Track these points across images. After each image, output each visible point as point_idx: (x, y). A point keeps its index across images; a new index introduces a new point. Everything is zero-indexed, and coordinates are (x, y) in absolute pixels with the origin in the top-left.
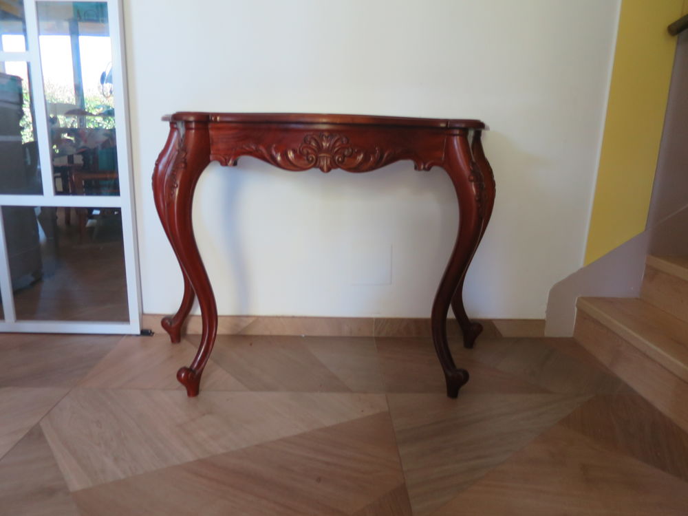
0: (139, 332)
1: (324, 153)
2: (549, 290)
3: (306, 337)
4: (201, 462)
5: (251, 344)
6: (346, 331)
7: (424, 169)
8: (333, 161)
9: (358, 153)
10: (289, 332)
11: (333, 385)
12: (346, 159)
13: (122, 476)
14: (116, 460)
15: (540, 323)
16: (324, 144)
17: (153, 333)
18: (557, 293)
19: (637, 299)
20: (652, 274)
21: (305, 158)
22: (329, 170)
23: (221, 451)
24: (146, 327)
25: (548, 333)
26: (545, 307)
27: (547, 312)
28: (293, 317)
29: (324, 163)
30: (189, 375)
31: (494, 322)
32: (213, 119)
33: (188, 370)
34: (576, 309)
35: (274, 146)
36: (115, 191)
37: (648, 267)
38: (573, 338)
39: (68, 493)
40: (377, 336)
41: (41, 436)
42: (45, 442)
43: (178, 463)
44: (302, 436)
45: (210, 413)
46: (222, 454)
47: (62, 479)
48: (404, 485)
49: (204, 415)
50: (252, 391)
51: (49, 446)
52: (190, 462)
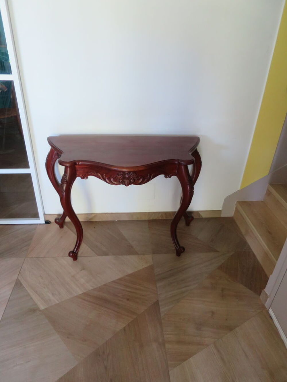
0: (44, 223)
1: (126, 179)
2: (224, 199)
3: (118, 221)
4: (84, 294)
5: (94, 228)
6: (135, 218)
7: (169, 177)
8: (130, 181)
9: (140, 178)
10: (110, 219)
11: (130, 251)
12: (135, 181)
13: (57, 302)
14: (53, 294)
15: (219, 212)
16: (126, 176)
17: (50, 222)
18: (228, 200)
19: (262, 201)
20: (269, 193)
21: (118, 181)
22: (128, 185)
23: (91, 288)
24: (47, 220)
25: (223, 215)
26: (222, 205)
27: (222, 207)
28: (112, 213)
29: (126, 183)
30: (74, 254)
31: (199, 212)
32: (77, 163)
33: (73, 252)
34: (235, 206)
35: (105, 175)
36: (27, 166)
37: (268, 190)
38: (232, 217)
39: (40, 311)
40: (148, 219)
41: (21, 284)
42: (24, 287)
43: (76, 295)
44: (120, 279)
45: (84, 269)
46: (92, 290)
47: (36, 304)
48: (158, 301)
49: (81, 270)
50: (98, 256)
51: (26, 289)
52: (80, 294)
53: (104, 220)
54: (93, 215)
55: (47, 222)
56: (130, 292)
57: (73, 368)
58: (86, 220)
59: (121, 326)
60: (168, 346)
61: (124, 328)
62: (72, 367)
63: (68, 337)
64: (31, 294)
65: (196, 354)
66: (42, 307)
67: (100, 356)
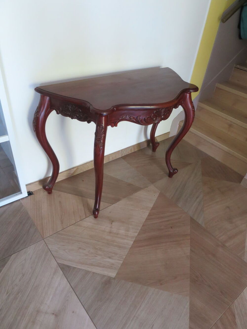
0: (27, 195)
10: (90, 168)
13: (121, 262)
15: (168, 133)
20: (200, 109)
21: (153, 119)
25: (170, 135)
28: (91, 161)
32: (115, 109)
37: (198, 106)
39: (114, 279)
40: (121, 156)
41: (69, 267)
42: (74, 268)
43: (130, 246)
44: (150, 215)
45: (113, 221)
46: (137, 235)
47: (104, 276)
48: (191, 217)
49: (112, 223)
50: (113, 204)
51: (78, 268)
52: (133, 244)
53: (85, 170)
54: (75, 169)
55: (30, 193)
56: (168, 221)
57: (190, 304)
58: (68, 177)
59: (187, 250)
60: (227, 245)
61: (191, 250)
62: (188, 304)
63: (161, 284)
64: (89, 269)
65: (245, 239)
66: (113, 274)
67: (197, 281)
